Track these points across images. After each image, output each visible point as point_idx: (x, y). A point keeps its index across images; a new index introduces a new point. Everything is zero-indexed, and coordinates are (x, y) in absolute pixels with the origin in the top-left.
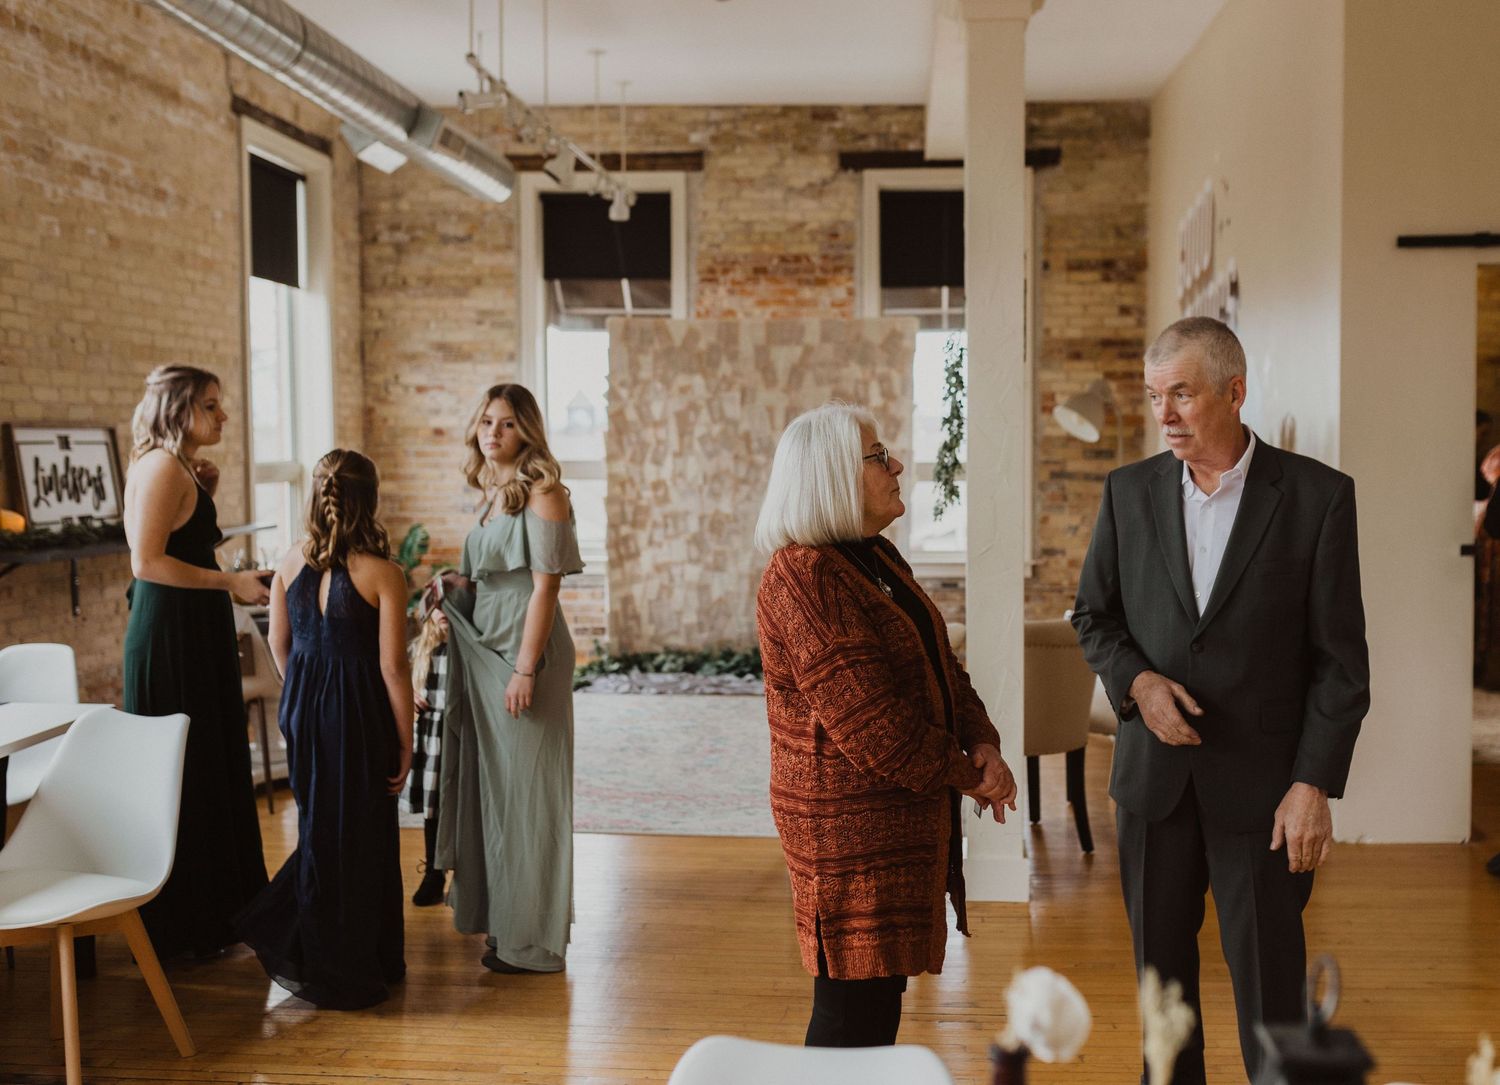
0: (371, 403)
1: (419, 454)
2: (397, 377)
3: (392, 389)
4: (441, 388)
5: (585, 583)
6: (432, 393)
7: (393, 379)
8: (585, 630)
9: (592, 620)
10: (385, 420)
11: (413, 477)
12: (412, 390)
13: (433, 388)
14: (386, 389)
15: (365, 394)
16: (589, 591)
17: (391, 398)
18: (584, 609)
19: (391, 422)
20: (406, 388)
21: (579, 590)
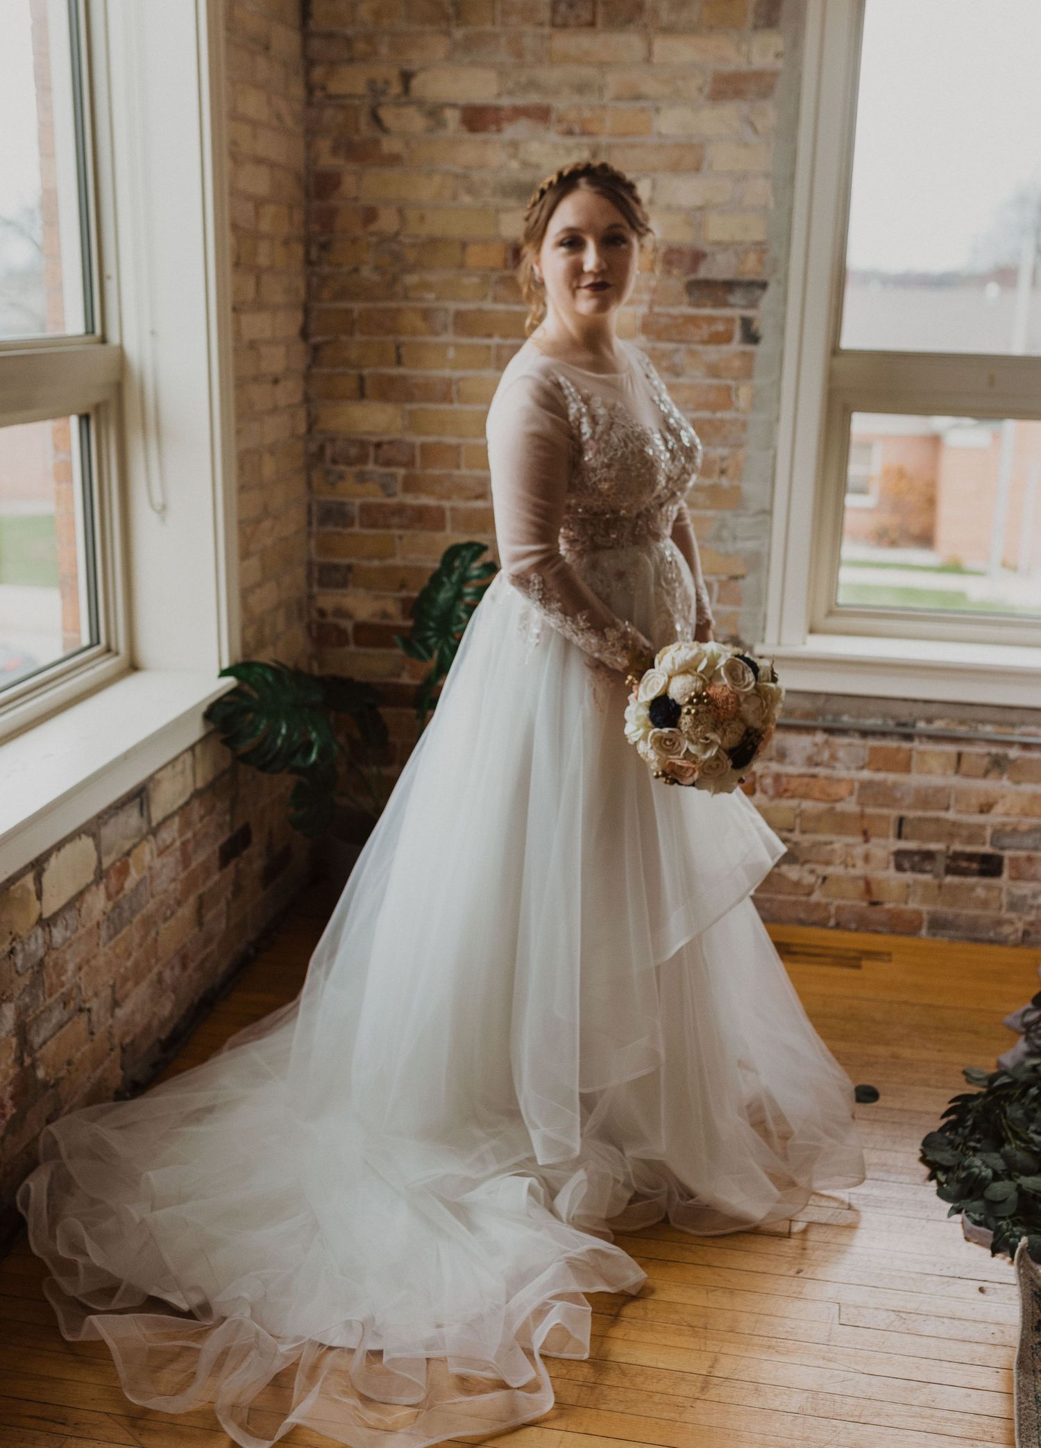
0: (327, 161)
1: (465, 323)
2: (406, 78)
3: (387, 115)
4: (541, 114)
5: (938, 725)
6: (516, 130)
7: (396, 89)
8: (929, 856)
9: (952, 831)
10: (370, 215)
11: (445, 393)
12: (452, 117)
13: (520, 112)
14: (376, 120)
15: (311, 132)
16: (952, 749)
17: (390, 145)
18: (926, 799)
19: (387, 222)
20: (434, 113)
21: (916, 745)
